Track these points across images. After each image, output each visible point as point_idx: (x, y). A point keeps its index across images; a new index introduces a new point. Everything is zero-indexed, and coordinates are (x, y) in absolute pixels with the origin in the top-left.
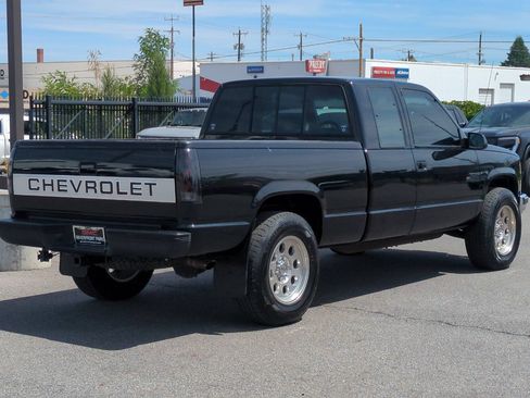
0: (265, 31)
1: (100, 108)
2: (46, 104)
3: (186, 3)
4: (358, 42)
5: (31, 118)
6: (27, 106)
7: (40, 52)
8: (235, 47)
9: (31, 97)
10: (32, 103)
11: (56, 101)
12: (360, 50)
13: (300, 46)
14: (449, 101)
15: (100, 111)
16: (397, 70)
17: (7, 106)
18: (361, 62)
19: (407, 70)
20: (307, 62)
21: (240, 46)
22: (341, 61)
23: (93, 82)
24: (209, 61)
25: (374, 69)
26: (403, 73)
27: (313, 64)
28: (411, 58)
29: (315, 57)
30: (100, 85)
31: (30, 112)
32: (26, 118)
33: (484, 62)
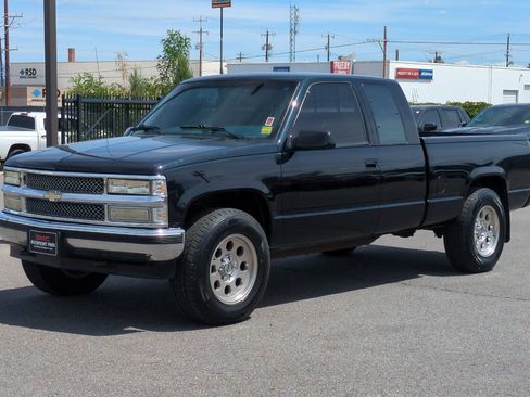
0: (293, 32)
1: (127, 106)
2: (77, 102)
3: (214, 5)
4: (383, 44)
5: (63, 116)
6: (60, 105)
7: (71, 51)
8: (263, 48)
9: (63, 96)
10: (64, 101)
11: (86, 100)
12: (385, 52)
13: (328, 47)
14: (462, 102)
15: (127, 109)
16: (420, 71)
17: (43, 104)
18: (385, 63)
19: (431, 71)
20: (332, 62)
21: (268, 47)
22: (366, 62)
23: (120, 81)
24: (238, 62)
25: (398, 70)
26: (427, 74)
27: (337, 65)
28: (438, 60)
29: (340, 58)
30: (127, 85)
31: (62, 110)
32: (59, 116)
33: (511, 63)
